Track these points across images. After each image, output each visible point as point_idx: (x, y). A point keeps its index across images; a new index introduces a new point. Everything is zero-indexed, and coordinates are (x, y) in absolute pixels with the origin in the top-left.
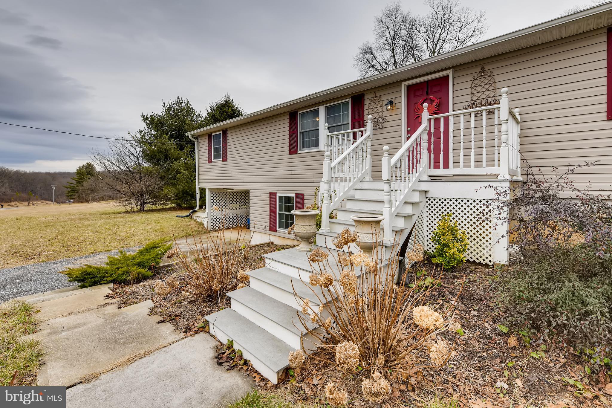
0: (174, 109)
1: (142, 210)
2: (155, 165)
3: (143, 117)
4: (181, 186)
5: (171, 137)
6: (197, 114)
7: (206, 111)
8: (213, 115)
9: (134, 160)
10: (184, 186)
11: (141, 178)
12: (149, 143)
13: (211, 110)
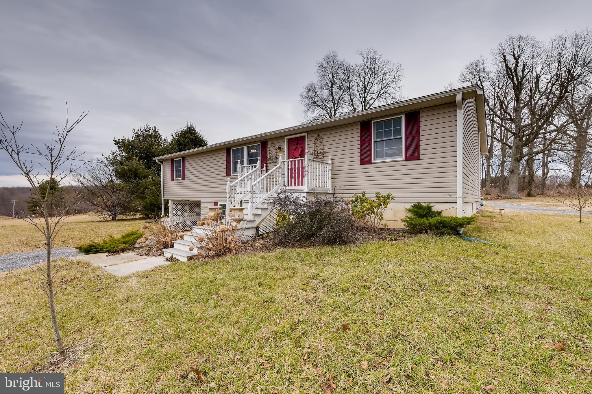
0: (143, 134)
1: (114, 219)
2: (126, 181)
3: (115, 141)
4: (149, 199)
5: (141, 158)
6: (163, 139)
7: (172, 136)
8: (178, 140)
9: (107, 177)
10: (151, 199)
11: (113, 192)
12: (120, 163)
13: (176, 136)
